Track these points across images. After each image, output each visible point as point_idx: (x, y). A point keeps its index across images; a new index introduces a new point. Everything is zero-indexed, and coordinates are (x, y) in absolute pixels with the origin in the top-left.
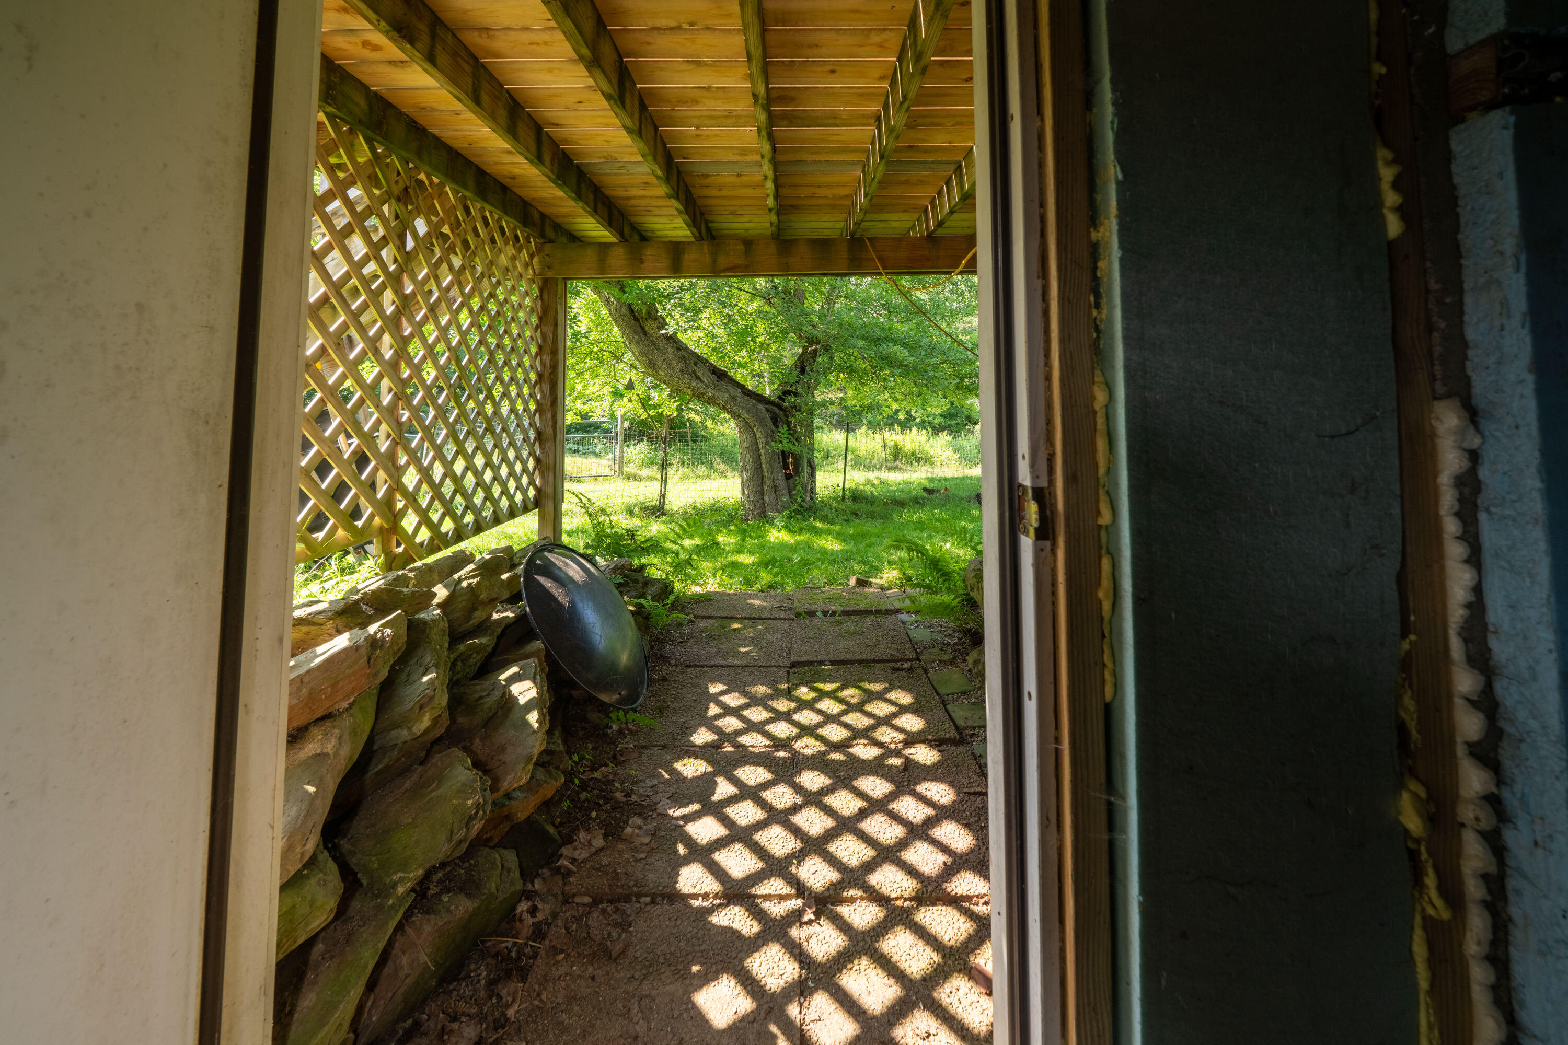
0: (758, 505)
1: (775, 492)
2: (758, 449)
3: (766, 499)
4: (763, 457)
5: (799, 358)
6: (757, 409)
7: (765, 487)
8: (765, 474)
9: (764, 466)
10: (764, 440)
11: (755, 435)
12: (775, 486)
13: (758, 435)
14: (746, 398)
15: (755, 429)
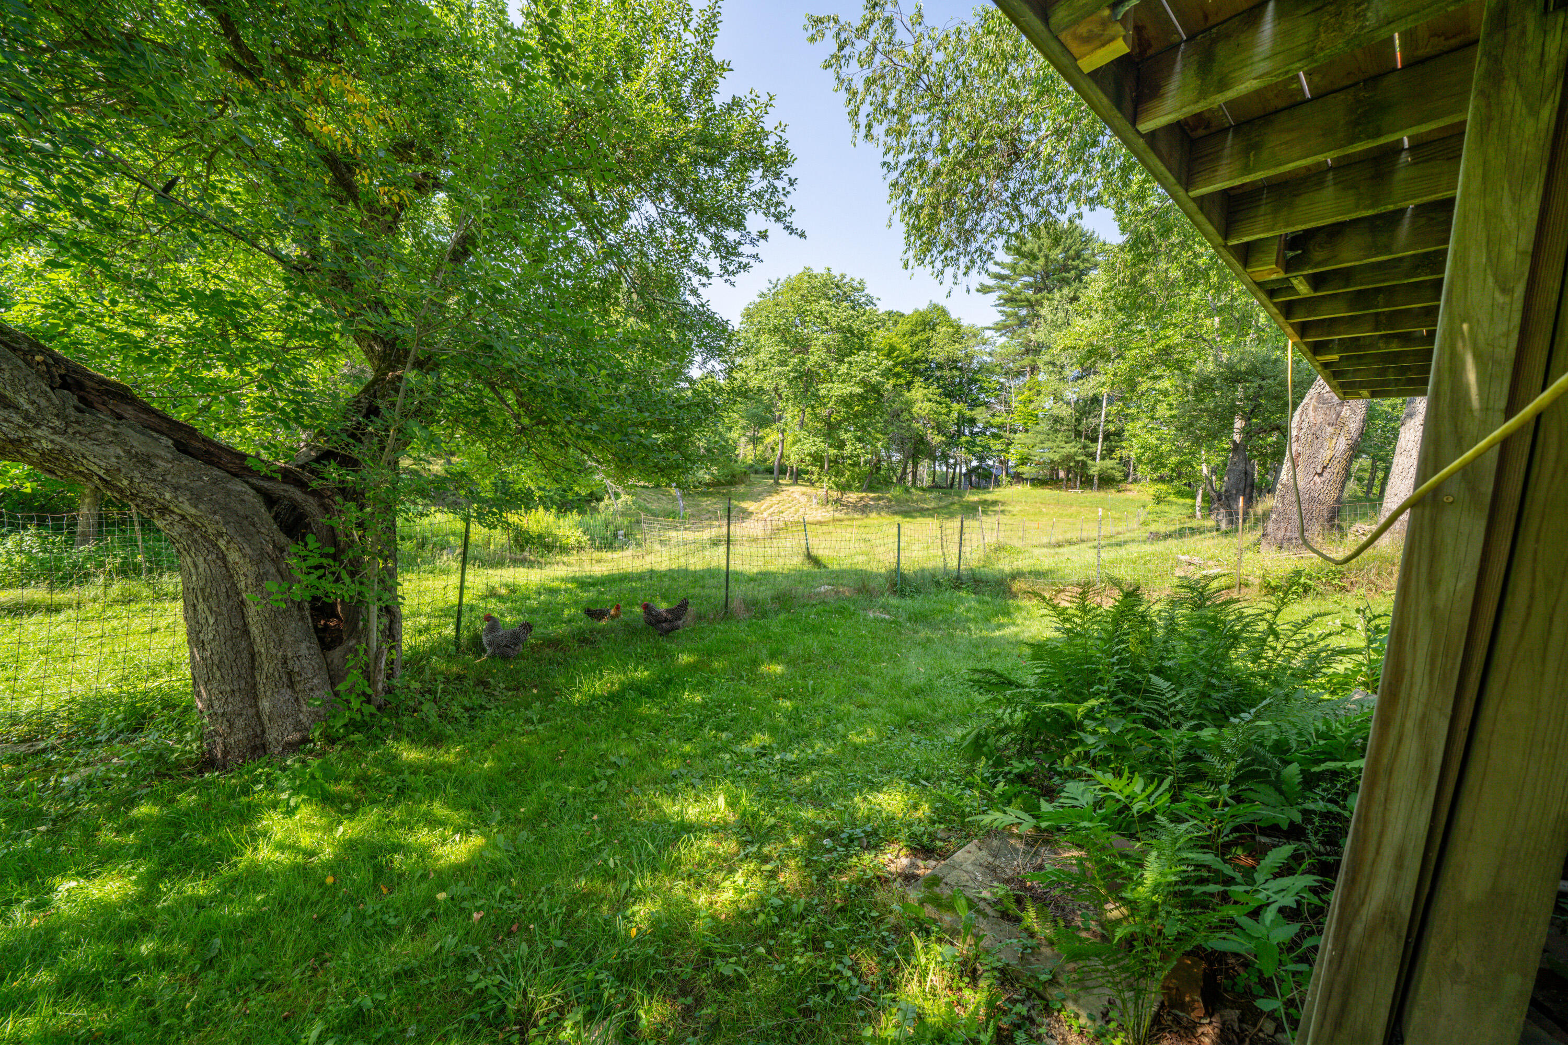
0: (240, 723)
1: (291, 685)
2: (233, 592)
3: (265, 704)
4: (252, 611)
5: (366, 390)
6: (228, 493)
7: (261, 679)
8: (260, 647)
9: (254, 630)
10: (251, 569)
11: (224, 558)
12: (290, 674)
13: (233, 556)
14: (188, 462)
15: (222, 543)
